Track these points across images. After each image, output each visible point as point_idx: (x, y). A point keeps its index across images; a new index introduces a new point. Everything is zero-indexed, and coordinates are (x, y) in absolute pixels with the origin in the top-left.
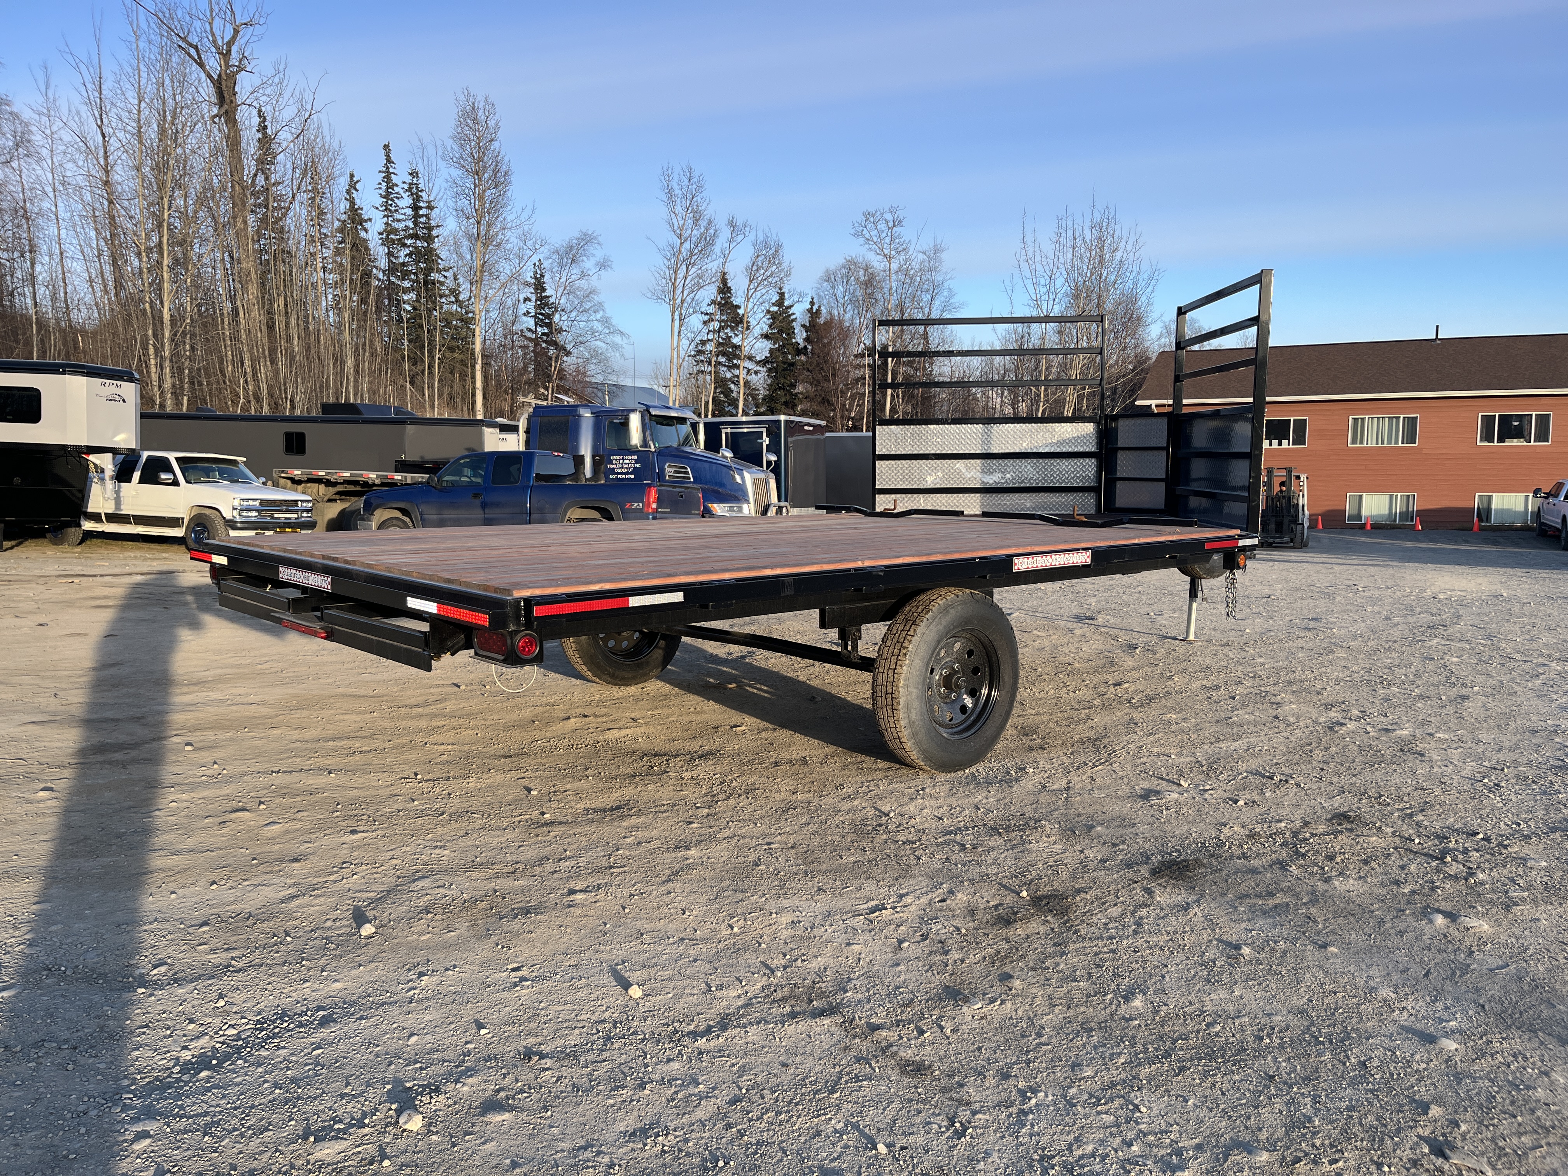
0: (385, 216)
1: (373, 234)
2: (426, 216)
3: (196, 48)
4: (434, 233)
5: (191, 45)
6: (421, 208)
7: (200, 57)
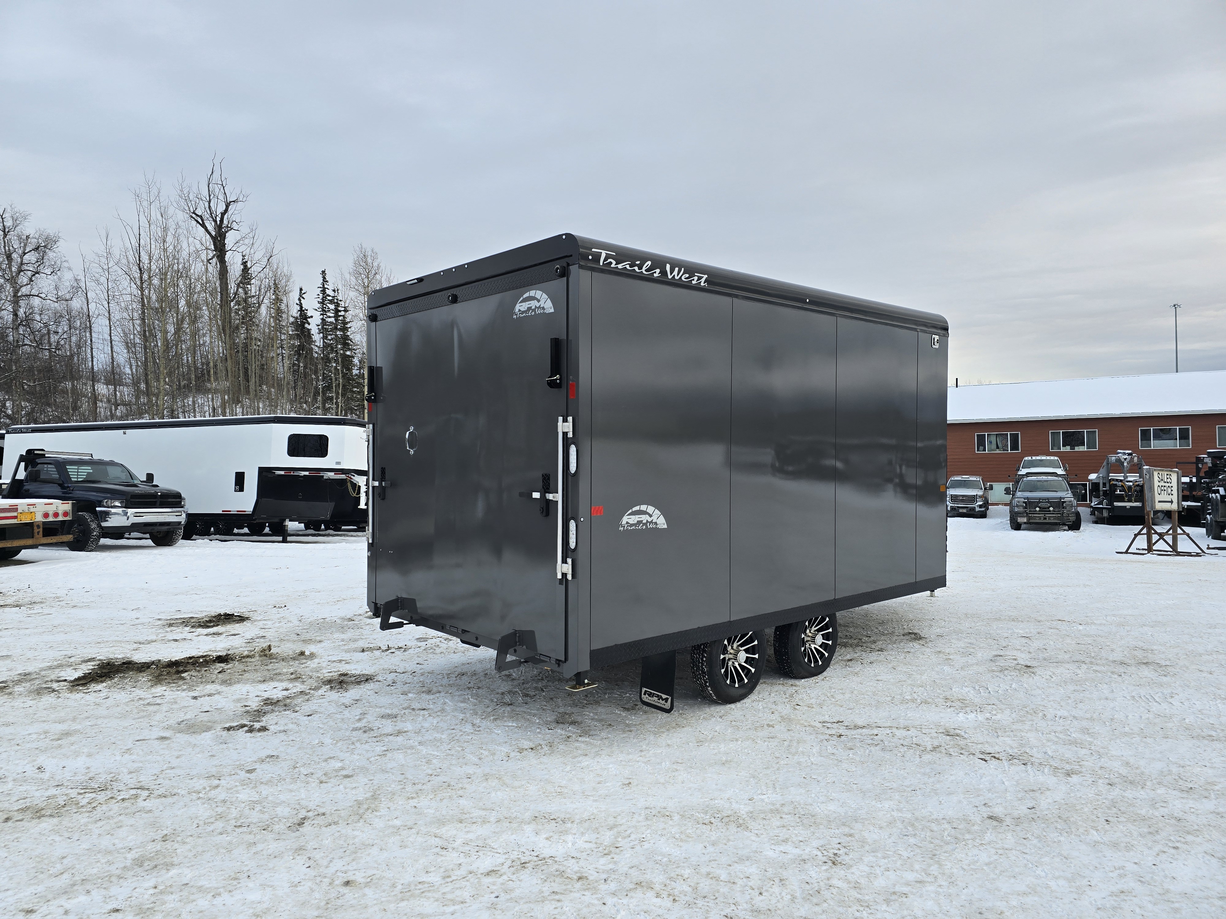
0: (321, 314)
1: (313, 326)
2: (343, 316)
3: (201, 217)
4: (348, 326)
5: (197, 215)
6: (340, 311)
7: (203, 223)
